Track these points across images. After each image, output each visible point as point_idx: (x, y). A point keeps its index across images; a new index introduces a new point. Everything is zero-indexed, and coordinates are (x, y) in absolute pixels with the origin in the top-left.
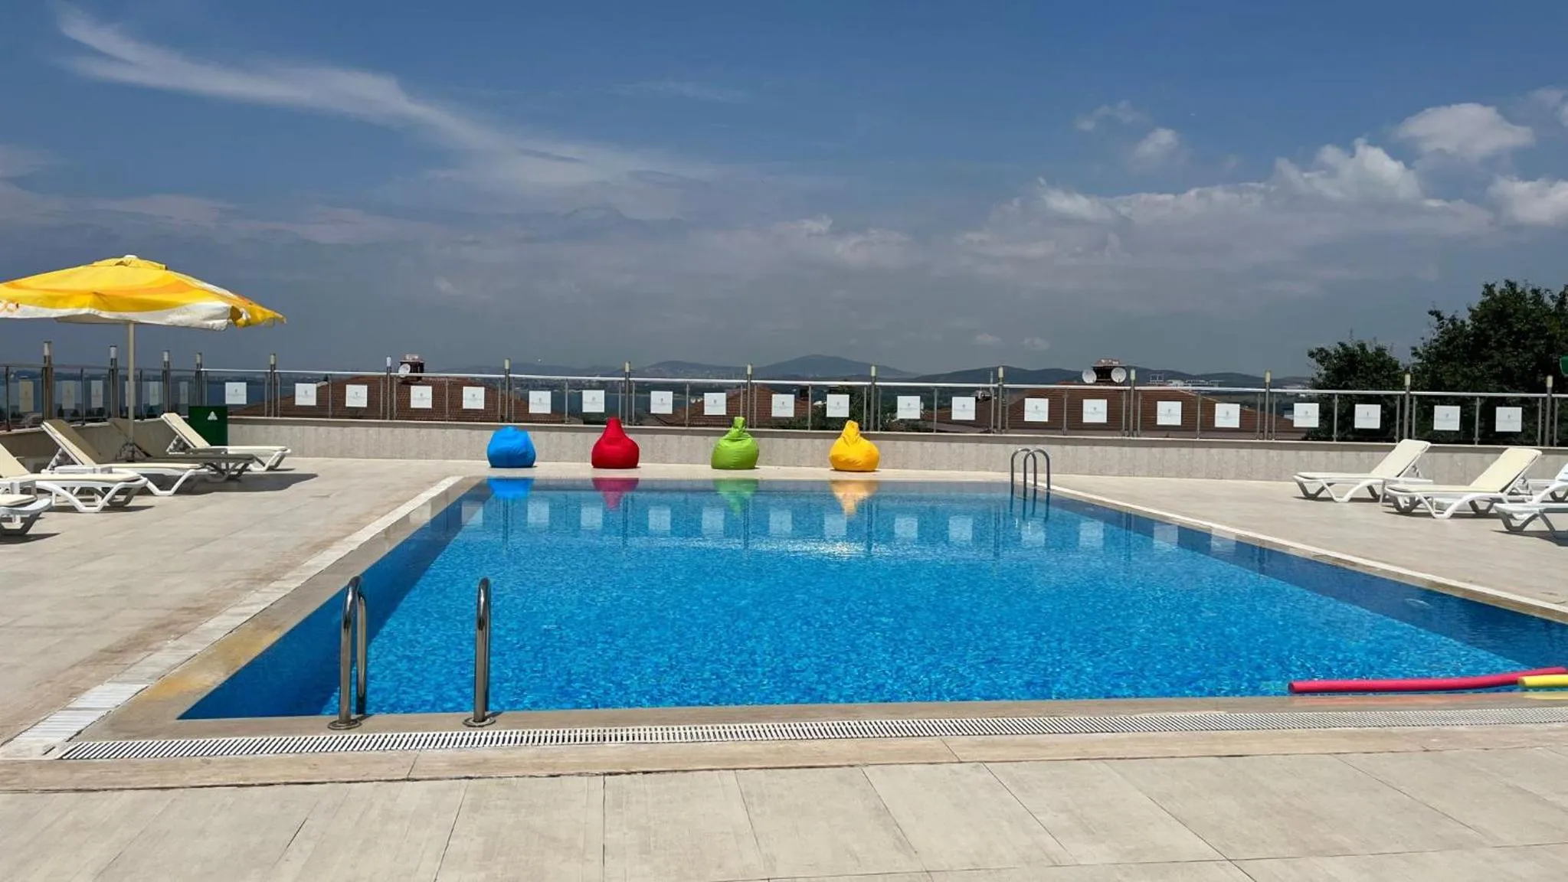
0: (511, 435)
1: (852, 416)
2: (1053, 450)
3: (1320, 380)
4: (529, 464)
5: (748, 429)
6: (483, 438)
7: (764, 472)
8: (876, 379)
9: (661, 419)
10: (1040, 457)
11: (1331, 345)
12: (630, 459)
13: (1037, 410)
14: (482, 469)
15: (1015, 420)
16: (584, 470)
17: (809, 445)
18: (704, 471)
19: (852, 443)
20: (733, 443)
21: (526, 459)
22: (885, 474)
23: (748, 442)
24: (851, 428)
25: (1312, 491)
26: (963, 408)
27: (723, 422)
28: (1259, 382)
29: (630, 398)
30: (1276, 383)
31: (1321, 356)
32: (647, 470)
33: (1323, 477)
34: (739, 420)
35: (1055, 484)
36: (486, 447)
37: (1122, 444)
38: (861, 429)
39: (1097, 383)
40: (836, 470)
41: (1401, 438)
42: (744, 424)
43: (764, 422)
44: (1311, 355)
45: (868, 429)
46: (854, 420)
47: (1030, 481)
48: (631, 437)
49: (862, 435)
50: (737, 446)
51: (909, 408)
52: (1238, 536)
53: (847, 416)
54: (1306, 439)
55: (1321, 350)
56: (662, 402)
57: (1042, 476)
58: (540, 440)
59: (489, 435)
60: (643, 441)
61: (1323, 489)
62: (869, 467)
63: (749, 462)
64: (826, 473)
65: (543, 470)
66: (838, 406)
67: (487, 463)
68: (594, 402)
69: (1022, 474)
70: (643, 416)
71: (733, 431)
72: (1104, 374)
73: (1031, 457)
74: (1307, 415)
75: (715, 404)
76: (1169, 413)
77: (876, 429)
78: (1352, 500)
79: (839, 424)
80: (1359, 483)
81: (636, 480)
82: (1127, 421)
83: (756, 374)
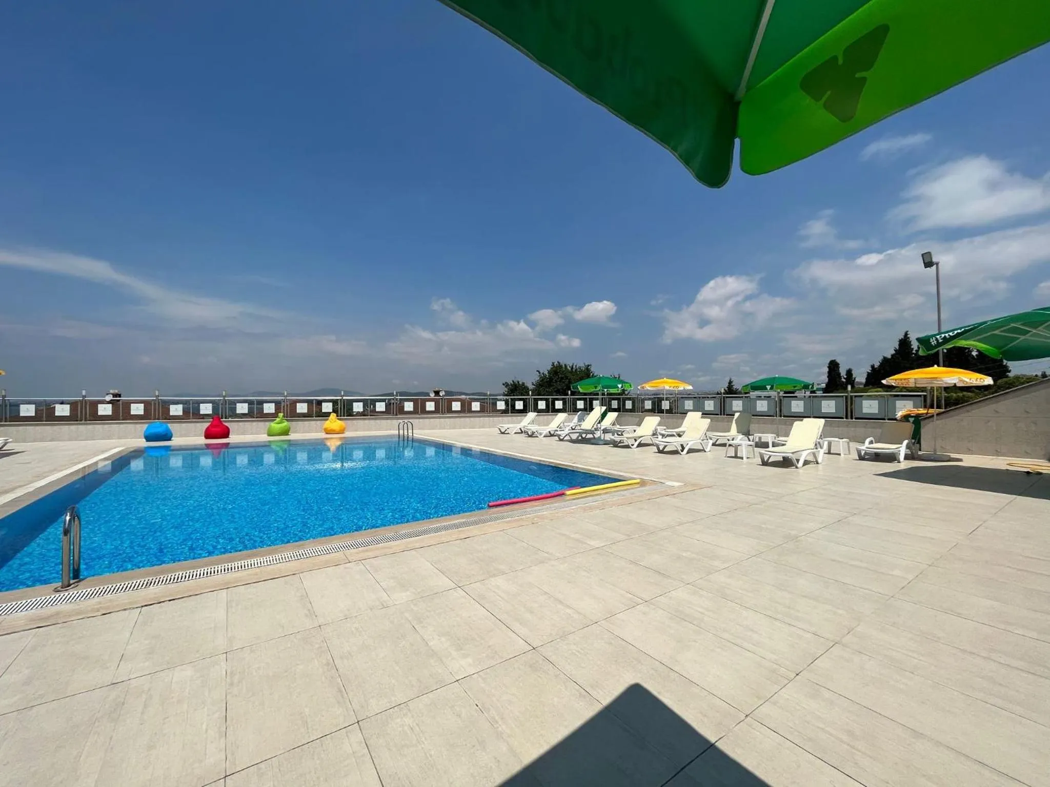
0: (158, 426)
1: (335, 411)
2: (414, 421)
3: (506, 393)
4: (169, 439)
5: (285, 418)
6: (143, 427)
7: (293, 436)
8: (343, 396)
10: (410, 425)
11: (510, 382)
12: (226, 433)
13: (409, 406)
14: (142, 443)
15: (401, 411)
16: (202, 440)
17: (314, 424)
18: (263, 438)
19: (334, 422)
20: (276, 425)
21: (167, 437)
22: (348, 434)
23: (285, 424)
24: (333, 416)
25: (503, 431)
26: (381, 407)
27: (273, 416)
28: (485, 395)
29: (226, 408)
30: (490, 395)
31: (506, 385)
32: (233, 439)
33: (506, 426)
34: (281, 415)
35: (417, 434)
36: (143, 432)
37: (440, 418)
38: (337, 416)
39: (435, 396)
40: (327, 433)
41: (529, 412)
42: (284, 416)
44: (504, 384)
45: (341, 416)
46: (335, 413)
47: (406, 433)
48: (226, 424)
49: (338, 419)
50: (280, 425)
51: (358, 407)
52: (481, 449)
53: (331, 411)
54: (502, 413)
55: (506, 383)
56: (242, 408)
57: (410, 431)
58: (173, 427)
59: (146, 426)
60: (232, 426)
61: (506, 430)
62: (342, 431)
63: (286, 432)
64: (322, 435)
65: (176, 441)
66: (327, 407)
67: (144, 440)
68: (206, 409)
69: (403, 431)
70: (234, 415)
71: (278, 419)
72: (437, 393)
73: (406, 424)
74: (501, 405)
75: (269, 408)
76: (456, 406)
77: (344, 416)
78: (516, 433)
79: (327, 415)
80: (517, 427)
81: (229, 443)
82: (442, 410)
83: (289, 395)
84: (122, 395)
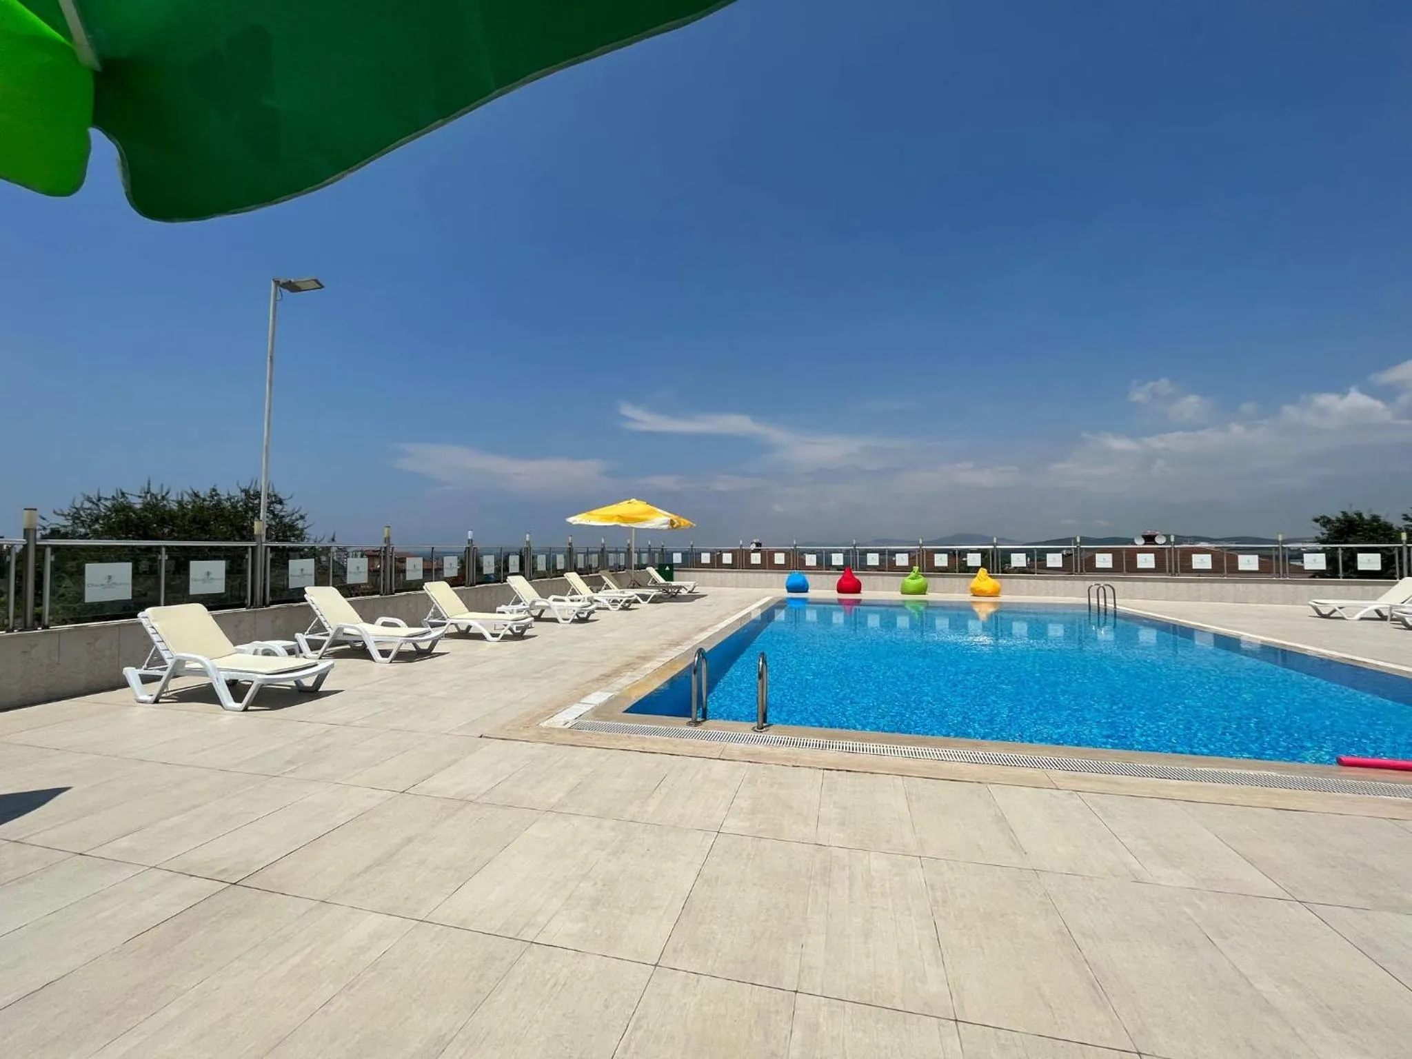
0: (796, 576)
1: (984, 565)
2: (1117, 585)
3: (1324, 537)
4: (806, 591)
5: (921, 573)
6: (784, 578)
7: (930, 596)
8: (997, 544)
9: (874, 568)
10: (1108, 590)
11: (1334, 513)
12: (857, 589)
13: (1104, 561)
14: (784, 593)
15: (1089, 567)
16: (834, 595)
17: (957, 582)
18: (896, 596)
19: (983, 580)
20: (913, 580)
21: (804, 589)
22: (1004, 598)
23: (921, 580)
24: (983, 572)
25: (1325, 611)
26: (1054, 560)
27: (906, 570)
28: (1276, 542)
29: (856, 558)
30: (1284, 542)
31: (1325, 521)
32: (865, 595)
33: (1334, 603)
34: (916, 568)
35: (1120, 605)
36: (785, 582)
37: (1167, 581)
38: (989, 572)
39: (1145, 544)
40: (975, 595)
41: (1401, 577)
42: (919, 570)
43: (930, 569)
44: (1316, 520)
45: (993, 572)
46: (985, 568)
47: (1102, 603)
48: (857, 577)
49: (990, 576)
50: (915, 582)
51: (1019, 560)
52: (1262, 641)
53: (980, 565)
54: (1314, 577)
55: (1323, 517)
56: (873, 560)
57: (1110, 601)
58: (811, 579)
59: (786, 576)
60: (864, 580)
61: (1335, 611)
62: (995, 594)
63: (922, 591)
64: (968, 597)
65: (812, 594)
66: (974, 560)
67: (785, 590)
68: (838, 559)
69: (1096, 599)
70: (865, 568)
71: (912, 574)
72: (1150, 539)
73: (1101, 589)
74: (1316, 561)
75: (902, 560)
76: (1202, 561)
77: (998, 572)
78: (1362, 619)
79: (975, 569)
80: (1370, 607)
81: (860, 600)
82: (1170, 567)
83: (924, 543)
84: (763, 545)
